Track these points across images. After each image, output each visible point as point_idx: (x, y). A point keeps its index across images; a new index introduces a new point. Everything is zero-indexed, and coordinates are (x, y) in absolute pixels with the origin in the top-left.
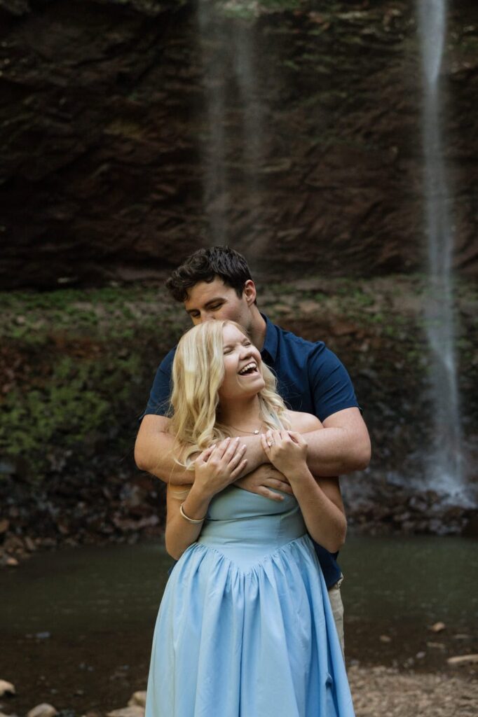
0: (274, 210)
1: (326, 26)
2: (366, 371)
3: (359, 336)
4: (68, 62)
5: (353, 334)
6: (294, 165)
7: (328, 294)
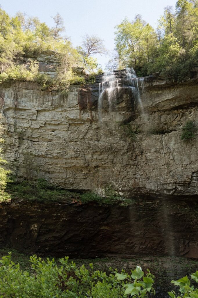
0: (139, 242)
4: (91, 217)
6: (141, 233)
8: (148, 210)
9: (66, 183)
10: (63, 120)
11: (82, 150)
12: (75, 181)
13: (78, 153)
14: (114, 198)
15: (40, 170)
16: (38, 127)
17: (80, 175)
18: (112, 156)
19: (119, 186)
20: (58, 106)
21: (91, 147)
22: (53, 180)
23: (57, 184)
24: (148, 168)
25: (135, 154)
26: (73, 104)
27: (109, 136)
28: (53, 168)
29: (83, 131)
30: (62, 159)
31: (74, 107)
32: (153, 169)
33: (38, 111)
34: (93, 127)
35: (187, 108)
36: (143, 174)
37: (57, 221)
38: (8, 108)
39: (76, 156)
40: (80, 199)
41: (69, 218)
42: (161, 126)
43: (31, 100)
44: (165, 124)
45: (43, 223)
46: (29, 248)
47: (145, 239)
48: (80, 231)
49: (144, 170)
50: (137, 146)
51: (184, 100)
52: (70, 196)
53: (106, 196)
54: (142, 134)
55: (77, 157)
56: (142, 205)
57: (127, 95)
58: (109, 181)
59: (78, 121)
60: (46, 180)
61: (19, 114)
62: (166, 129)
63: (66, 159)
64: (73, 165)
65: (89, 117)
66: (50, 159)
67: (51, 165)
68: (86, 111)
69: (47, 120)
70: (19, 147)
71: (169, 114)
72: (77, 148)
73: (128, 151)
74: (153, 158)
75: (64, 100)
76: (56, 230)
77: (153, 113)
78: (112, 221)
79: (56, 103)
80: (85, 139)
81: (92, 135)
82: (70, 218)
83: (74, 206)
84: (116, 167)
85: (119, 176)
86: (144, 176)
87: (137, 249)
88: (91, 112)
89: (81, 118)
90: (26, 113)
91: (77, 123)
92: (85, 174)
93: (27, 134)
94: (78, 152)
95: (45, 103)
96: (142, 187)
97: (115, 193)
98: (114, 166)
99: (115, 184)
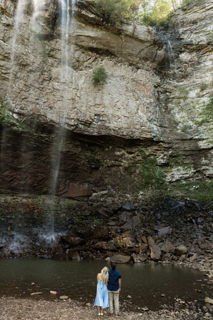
1: (37, 136)
2: (35, 217)
3: (35, 208)
5: (34, 208)
7: (30, 198)
8: (40, 143)
24: (53, 97)
25: (42, 77)
32: (58, 101)
34: (2, 20)
35: (101, 54)
36: (46, 102)
49: (48, 98)
50: (47, 70)
51: (103, 44)
54: (54, 60)
57: (54, 6)
58: (5, 96)
71: (83, 53)
73: (36, 71)
84: (18, 83)
85: (19, 95)
86: (47, 104)
96: (43, 115)
97: (8, 113)
98: (16, 81)
99: (11, 102)
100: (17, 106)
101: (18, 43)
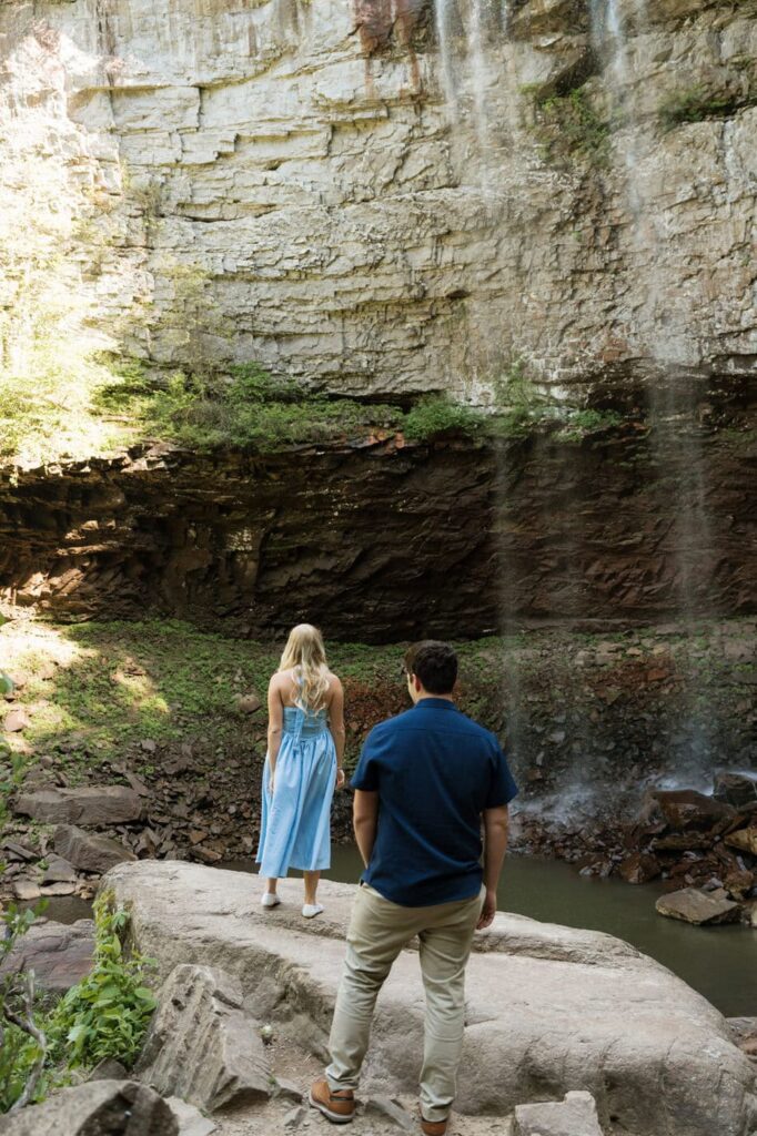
0: (638, 571)
1: (649, 432)
4: (447, 493)
6: (644, 538)
8: (667, 449)
9: (349, 375)
10: (304, 112)
11: (391, 231)
12: (380, 364)
13: (380, 245)
14: (532, 413)
15: (243, 331)
16: (212, 158)
17: (398, 337)
18: (515, 242)
19: (548, 362)
20: (278, 54)
21: (424, 215)
22: (295, 368)
23: (314, 379)
24: (662, 275)
25: (607, 223)
26: (336, 32)
27: (497, 159)
28: (290, 319)
29: (389, 148)
30: (320, 278)
31: (340, 47)
32: (685, 279)
33: (202, 89)
34: (427, 128)
36: (642, 305)
37: (322, 514)
38: (80, 93)
39: (370, 259)
40: (398, 428)
41: (364, 503)
42: (722, 76)
43: (166, 44)
44: (742, 66)
45: (271, 525)
46: (236, 616)
47: (660, 559)
48: (411, 546)
49: (646, 286)
50: (614, 188)
52: (361, 421)
53: (500, 409)
55: (376, 265)
56: (641, 432)
58: (509, 348)
59: (363, 109)
60: (270, 370)
61: (129, 114)
62: (745, 92)
63: (336, 277)
64: (365, 297)
65: (406, 86)
66: (273, 284)
67: (282, 310)
68: (390, 60)
69: (243, 124)
70: (150, 248)
72: (374, 229)
73: (577, 215)
74: (685, 228)
75: (295, 22)
76: (324, 549)
77: (687, 22)
78: (533, 502)
79: (264, 41)
80: (400, 185)
81: (429, 163)
82: (369, 501)
83: (376, 456)
84: (534, 288)
85: (549, 324)
87: (632, 595)
88: (414, 60)
89: (373, 95)
90: (155, 105)
91: (361, 120)
92: (414, 329)
93: (173, 193)
94: (373, 241)
95: (223, 46)
96: (641, 358)
97: (534, 394)
98: (525, 284)
99: (532, 356)
100: (553, 360)
101: (494, 163)
